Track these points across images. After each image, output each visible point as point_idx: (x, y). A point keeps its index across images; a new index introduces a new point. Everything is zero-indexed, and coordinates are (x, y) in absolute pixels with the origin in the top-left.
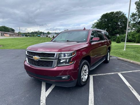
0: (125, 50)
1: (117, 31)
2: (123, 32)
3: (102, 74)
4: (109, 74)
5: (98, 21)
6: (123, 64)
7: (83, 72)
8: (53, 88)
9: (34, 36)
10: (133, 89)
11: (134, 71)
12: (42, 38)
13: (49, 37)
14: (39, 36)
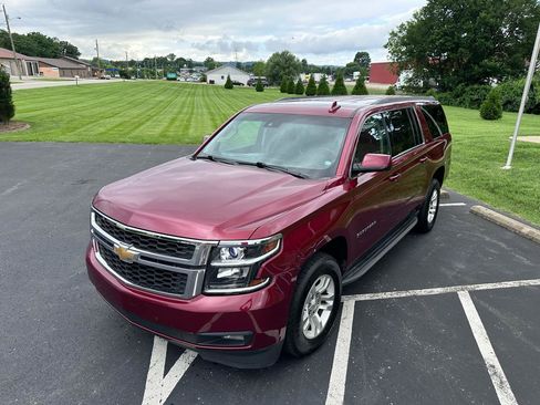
0: (508, 167)
1: (492, 63)
2: (519, 70)
3: (395, 295)
4: (423, 292)
5: (415, 16)
6: (488, 239)
7: (313, 302)
8: (192, 359)
9: (153, 74)
10: (505, 379)
11: (524, 283)
12: (185, 86)
13: (212, 82)
14: (173, 76)
